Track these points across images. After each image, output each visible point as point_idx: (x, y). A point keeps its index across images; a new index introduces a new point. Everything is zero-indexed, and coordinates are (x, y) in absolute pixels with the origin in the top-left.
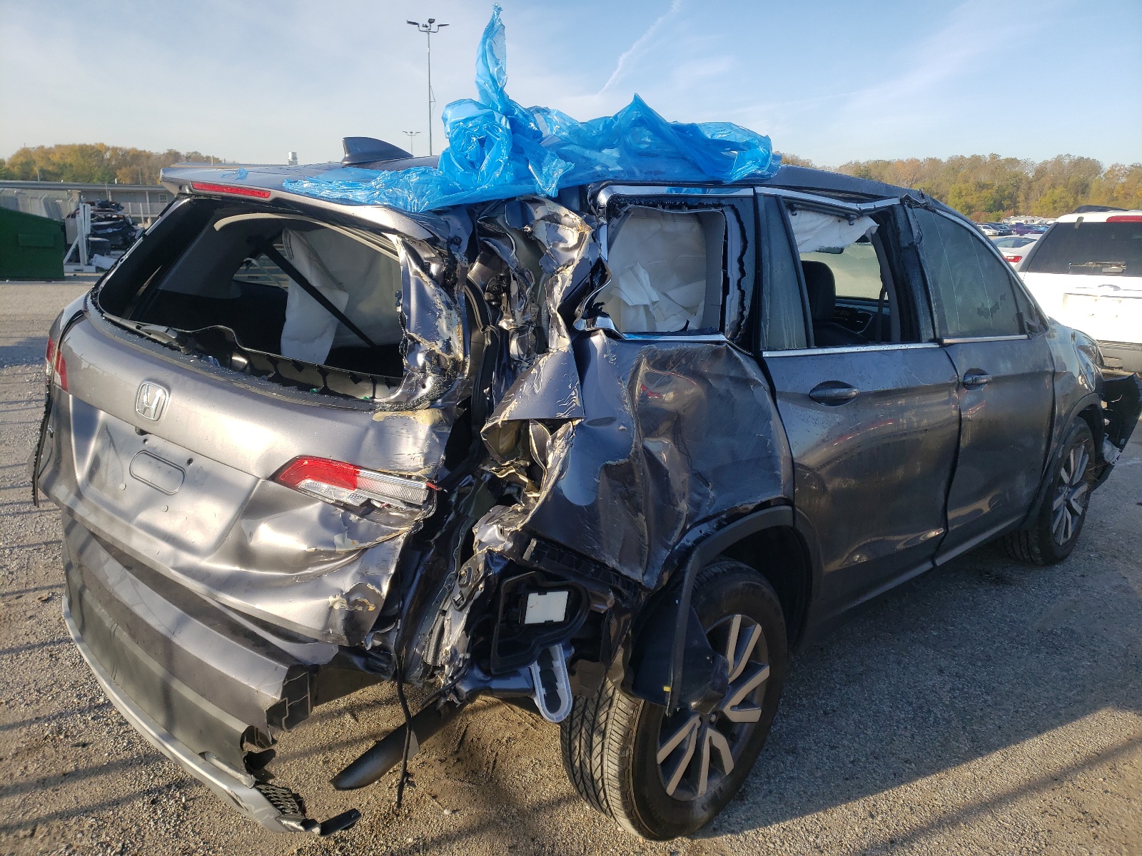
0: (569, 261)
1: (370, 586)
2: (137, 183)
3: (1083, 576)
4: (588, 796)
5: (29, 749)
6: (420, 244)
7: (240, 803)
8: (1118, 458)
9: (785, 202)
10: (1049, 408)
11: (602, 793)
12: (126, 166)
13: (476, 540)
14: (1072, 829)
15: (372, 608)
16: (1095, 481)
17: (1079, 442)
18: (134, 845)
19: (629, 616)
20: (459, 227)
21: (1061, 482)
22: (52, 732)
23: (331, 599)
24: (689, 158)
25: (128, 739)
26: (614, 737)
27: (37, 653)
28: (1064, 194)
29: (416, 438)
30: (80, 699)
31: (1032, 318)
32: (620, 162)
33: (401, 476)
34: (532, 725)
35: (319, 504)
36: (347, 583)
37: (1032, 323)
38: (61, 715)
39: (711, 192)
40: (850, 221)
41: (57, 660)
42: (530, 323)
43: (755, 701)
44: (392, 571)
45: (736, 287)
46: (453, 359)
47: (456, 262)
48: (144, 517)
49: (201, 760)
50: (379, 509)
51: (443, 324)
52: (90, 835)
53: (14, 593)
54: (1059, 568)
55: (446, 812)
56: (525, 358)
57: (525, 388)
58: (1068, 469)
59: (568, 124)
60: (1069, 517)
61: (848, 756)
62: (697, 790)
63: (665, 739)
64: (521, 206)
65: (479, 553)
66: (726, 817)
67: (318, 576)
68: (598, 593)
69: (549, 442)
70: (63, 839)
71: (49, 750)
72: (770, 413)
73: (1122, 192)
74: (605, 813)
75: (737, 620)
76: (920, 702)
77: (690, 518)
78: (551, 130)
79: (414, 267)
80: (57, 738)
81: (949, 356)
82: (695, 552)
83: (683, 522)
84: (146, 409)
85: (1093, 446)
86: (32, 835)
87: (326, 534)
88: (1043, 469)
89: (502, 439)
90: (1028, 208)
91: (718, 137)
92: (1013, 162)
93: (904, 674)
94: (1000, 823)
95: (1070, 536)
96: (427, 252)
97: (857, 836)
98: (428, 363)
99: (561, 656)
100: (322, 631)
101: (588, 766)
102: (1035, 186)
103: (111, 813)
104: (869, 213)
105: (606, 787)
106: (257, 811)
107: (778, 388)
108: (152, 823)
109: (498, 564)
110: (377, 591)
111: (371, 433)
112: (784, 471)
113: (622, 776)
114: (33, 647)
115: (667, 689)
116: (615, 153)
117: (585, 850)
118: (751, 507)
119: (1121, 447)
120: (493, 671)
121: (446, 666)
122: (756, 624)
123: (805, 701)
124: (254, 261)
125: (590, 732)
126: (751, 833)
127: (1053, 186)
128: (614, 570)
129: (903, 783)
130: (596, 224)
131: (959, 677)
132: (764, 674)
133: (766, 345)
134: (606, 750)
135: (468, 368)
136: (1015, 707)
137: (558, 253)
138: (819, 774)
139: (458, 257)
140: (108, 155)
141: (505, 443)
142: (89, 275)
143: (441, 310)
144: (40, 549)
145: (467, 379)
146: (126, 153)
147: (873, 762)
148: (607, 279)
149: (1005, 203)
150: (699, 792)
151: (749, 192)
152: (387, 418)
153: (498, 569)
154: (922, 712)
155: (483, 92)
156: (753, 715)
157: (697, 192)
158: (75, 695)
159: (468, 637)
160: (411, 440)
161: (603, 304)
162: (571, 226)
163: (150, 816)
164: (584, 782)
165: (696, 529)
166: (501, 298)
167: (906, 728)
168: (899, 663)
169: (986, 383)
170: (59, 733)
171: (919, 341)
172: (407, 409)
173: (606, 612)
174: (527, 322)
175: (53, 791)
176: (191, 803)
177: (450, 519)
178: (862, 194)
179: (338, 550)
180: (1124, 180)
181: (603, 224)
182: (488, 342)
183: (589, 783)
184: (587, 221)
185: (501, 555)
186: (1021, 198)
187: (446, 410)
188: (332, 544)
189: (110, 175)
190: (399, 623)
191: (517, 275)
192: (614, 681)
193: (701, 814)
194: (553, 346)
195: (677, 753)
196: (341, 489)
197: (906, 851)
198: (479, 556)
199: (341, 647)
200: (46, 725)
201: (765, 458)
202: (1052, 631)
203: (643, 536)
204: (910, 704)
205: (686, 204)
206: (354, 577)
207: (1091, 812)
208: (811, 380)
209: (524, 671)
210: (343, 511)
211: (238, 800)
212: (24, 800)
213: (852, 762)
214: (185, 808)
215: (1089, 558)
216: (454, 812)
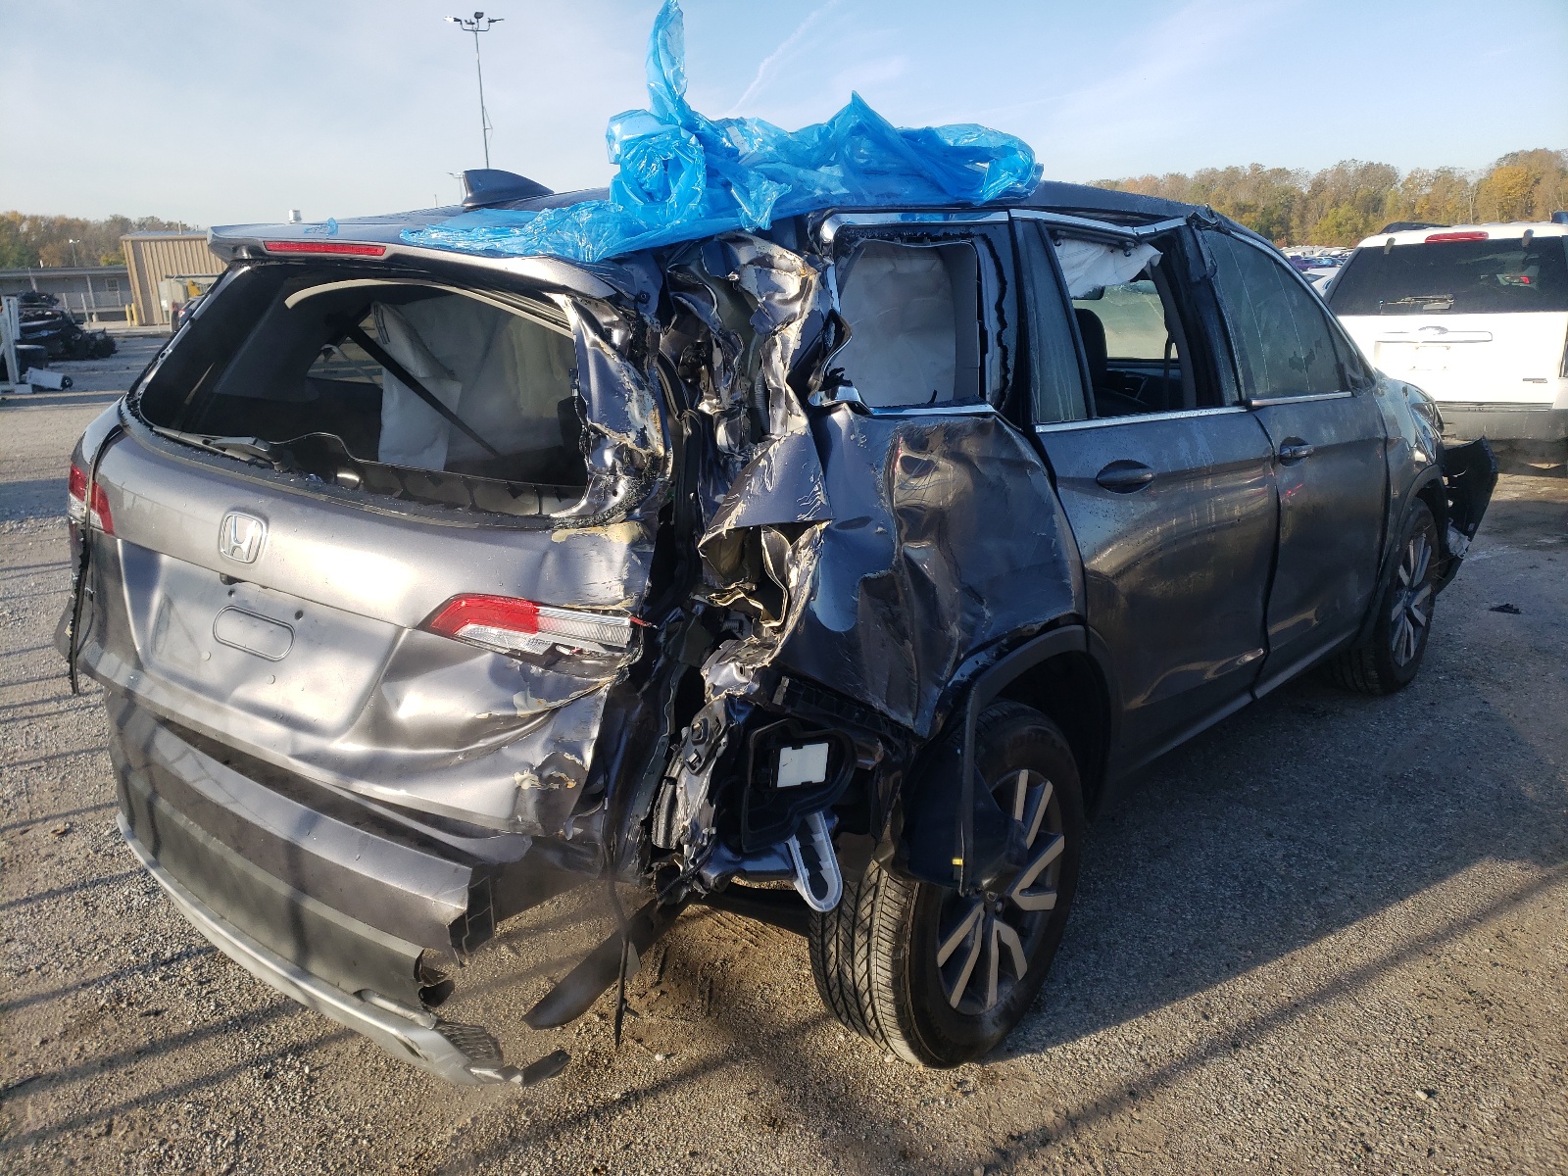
0: (790, 317)
1: (567, 756)
2: (70, 265)
3: (1433, 704)
4: (849, 1017)
5: (82, 1025)
6: (596, 304)
7: (417, 1051)
8: (1467, 550)
9: (1047, 229)
10: (1381, 485)
11: (869, 1011)
12: (51, 242)
13: (707, 684)
14: (1458, 1012)
15: (571, 785)
16: (1441, 580)
17: (1419, 530)
18: (252, 1132)
19: (898, 773)
20: (645, 279)
21: (1400, 583)
22: (109, 1001)
23: (518, 777)
24: (926, 174)
25: (216, 1001)
26: (882, 935)
27: (65, 900)
28: (1350, 214)
29: (611, 561)
30: (138, 955)
31: (1354, 368)
32: (844, 182)
33: (594, 611)
34: (752, 942)
35: (489, 655)
36: (537, 755)
37: (1356, 377)
38: (116, 977)
39: (954, 219)
40: (1125, 251)
41: (95, 909)
42: (740, 403)
43: (1048, 883)
44: (595, 733)
45: (995, 343)
46: (651, 455)
47: (645, 326)
48: (242, 692)
49: (356, 1001)
50: (568, 657)
51: (634, 409)
52: (189, 1124)
53: (15, 826)
54: (1401, 697)
55: (658, 1058)
56: (737, 450)
57: (753, 487)
58: (1407, 568)
59: (773, 136)
60: (1411, 629)
61: (1166, 948)
62: (985, 1001)
63: (944, 936)
64: (720, 247)
65: (715, 701)
66: (1022, 1034)
67: (496, 749)
68: (864, 745)
69: (789, 553)
70: (153, 1134)
71: (109, 1022)
72: (1052, 505)
73: (1427, 206)
74: (873, 1037)
75: (1023, 776)
76: (1247, 876)
77: (963, 646)
78: (751, 146)
79: (590, 336)
80: (117, 1007)
81: (1259, 422)
82: (974, 688)
83: (955, 651)
84: (235, 548)
85: (1436, 536)
86: (108, 1133)
87: (502, 694)
88: (1379, 566)
89: (724, 554)
90: (1305, 234)
91: (961, 143)
92: (1281, 173)
93: (1223, 842)
94: (1367, 1012)
95: (1412, 655)
96: (608, 314)
97: (1191, 1041)
98: (619, 464)
99: (824, 827)
100: (509, 819)
101: (850, 976)
102: (1313, 204)
103: (212, 1094)
104: (1148, 239)
105: (876, 1001)
106: (438, 1061)
107: (1059, 472)
108: (271, 1103)
109: (740, 712)
110: (578, 761)
111: (551, 559)
112: (1073, 580)
113: (896, 984)
114: (59, 893)
115: (958, 862)
116: (837, 172)
117: (847, 1088)
118: (1037, 628)
119: (1471, 535)
120: (745, 850)
121: (686, 846)
122: (1046, 782)
123: (1100, 885)
124: (335, 349)
125: (850, 932)
126: (1056, 1051)
127: (1336, 204)
128: (882, 713)
129: (1239, 974)
130: (821, 265)
131: (1294, 841)
132: (1058, 847)
133: (1039, 418)
134: (873, 953)
135: (671, 465)
136: (1368, 871)
137: (774, 307)
138: (1132, 973)
139: (647, 319)
140: (24, 228)
141: (727, 560)
142: (24, 397)
143: (630, 391)
144: (40, 767)
145: (669, 480)
146: (51, 224)
147: (1199, 953)
148: (845, 338)
149: (1275, 230)
150: (989, 1003)
151: (1002, 217)
152: (569, 537)
153: (742, 719)
154: (1252, 887)
155: (657, 100)
156: (1047, 901)
157: (937, 219)
158: (130, 951)
159: (712, 806)
160: (604, 564)
161: (842, 369)
162: (789, 271)
163: (265, 1093)
164: (844, 999)
165: (972, 660)
166: (700, 372)
167: (1234, 907)
168: (1215, 829)
169: (1307, 455)
170: (119, 1000)
171: (1221, 405)
172: (595, 525)
173: (874, 768)
174: (736, 402)
175: (126, 1074)
176: (317, 1074)
177: (659, 665)
178: (1140, 214)
179: (520, 713)
180: (1428, 190)
181: (829, 265)
182: (687, 431)
183: (851, 999)
184: (811, 262)
185: (744, 699)
186: (1295, 222)
187: (644, 522)
188: (511, 705)
189: (31, 256)
190: (606, 802)
191: (721, 340)
192: (881, 860)
193: (992, 1031)
194: (776, 430)
195: (961, 953)
196: (516, 633)
197: (1254, 1055)
198: (716, 704)
199: (536, 840)
200: (99, 992)
201: (1050, 564)
202: (1402, 775)
203: (910, 670)
204: (1236, 878)
205: (928, 236)
206: (545, 747)
207: (1480, 991)
208: (1097, 460)
209: (780, 848)
210: (520, 663)
211: (414, 1047)
212: (88, 1090)
213: (1172, 954)
214: (311, 1080)
215: (1438, 681)
216: (668, 1057)
